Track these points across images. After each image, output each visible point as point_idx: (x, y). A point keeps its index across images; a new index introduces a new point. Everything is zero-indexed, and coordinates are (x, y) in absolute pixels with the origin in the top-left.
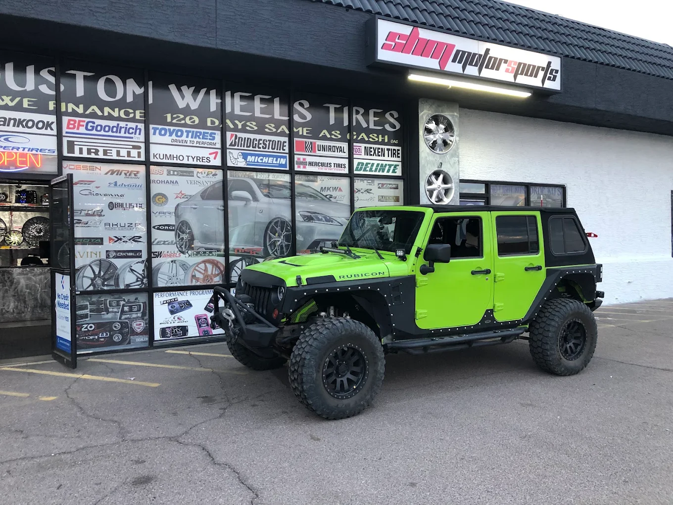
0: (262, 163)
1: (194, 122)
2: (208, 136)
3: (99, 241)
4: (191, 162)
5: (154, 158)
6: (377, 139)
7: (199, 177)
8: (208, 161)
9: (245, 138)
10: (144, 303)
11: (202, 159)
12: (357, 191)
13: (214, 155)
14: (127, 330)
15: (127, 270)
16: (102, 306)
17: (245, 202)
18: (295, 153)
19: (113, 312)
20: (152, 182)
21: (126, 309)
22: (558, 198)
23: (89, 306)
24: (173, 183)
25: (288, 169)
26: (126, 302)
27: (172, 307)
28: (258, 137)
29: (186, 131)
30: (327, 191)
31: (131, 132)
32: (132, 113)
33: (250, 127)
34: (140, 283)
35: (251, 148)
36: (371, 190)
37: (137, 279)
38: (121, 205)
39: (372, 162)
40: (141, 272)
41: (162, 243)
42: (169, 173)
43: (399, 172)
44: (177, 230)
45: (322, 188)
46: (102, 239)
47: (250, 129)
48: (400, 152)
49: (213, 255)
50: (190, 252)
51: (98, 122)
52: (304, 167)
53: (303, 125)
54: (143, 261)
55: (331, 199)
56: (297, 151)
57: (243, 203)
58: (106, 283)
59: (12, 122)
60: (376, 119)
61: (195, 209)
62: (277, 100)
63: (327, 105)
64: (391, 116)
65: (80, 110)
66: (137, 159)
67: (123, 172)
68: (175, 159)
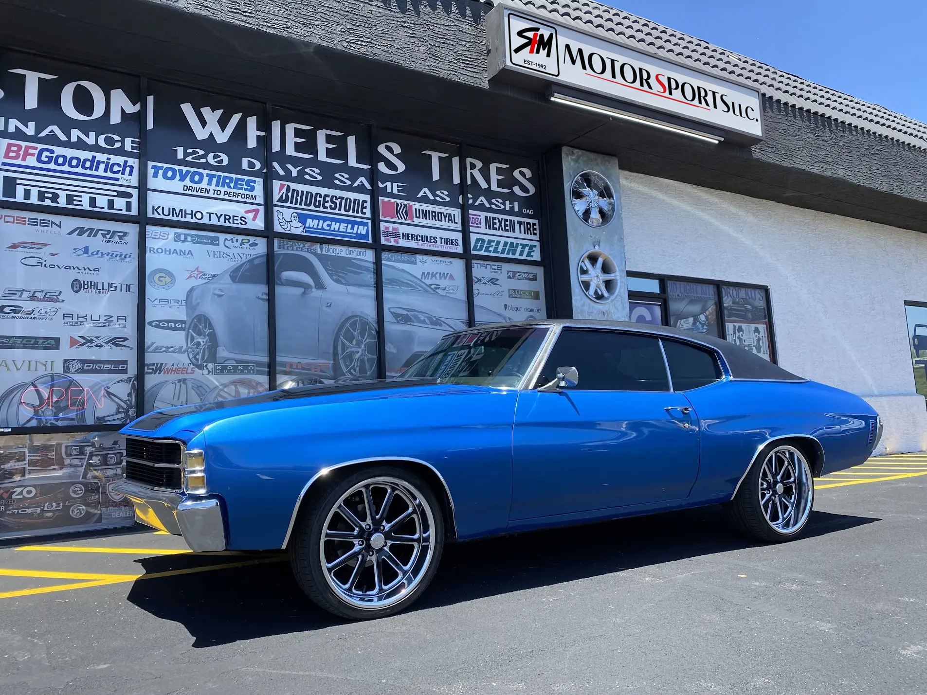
0: (329, 230)
1: (221, 162)
2: (243, 185)
3: (53, 344)
4: (214, 221)
5: (153, 214)
6: (502, 207)
7: (227, 247)
8: (243, 223)
9: (303, 192)
11: (234, 220)
12: (477, 280)
13: (253, 214)
14: (97, 496)
15: (102, 393)
16: (52, 455)
17: (303, 290)
18: (381, 218)
19: (71, 466)
20: (148, 250)
21: (95, 460)
22: (760, 305)
23: (28, 454)
24: (184, 254)
25: (370, 241)
26: (97, 449)
28: (324, 191)
29: (208, 175)
30: (431, 279)
32: (118, 141)
33: (311, 176)
34: (123, 415)
35: (312, 207)
36: (498, 280)
37: (119, 408)
38: (95, 285)
39: (496, 239)
40: (126, 398)
41: (163, 349)
42: (177, 238)
43: (536, 256)
44: (189, 329)
45: (423, 273)
46: (57, 340)
47: (311, 179)
48: (537, 227)
49: (249, 372)
50: (210, 366)
52: (396, 241)
53: (392, 179)
54: (130, 379)
55: (437, 290)
56: (383, 215)
57: (300, 290)
58: (61, 415)
60: (500, 177)
61: (220, 296)
62: (351, 141)
63: (428, 152)
64: (523, 174)
65: (30, 130)
66: (124, 212)
67: (100, 232)
68: (189, 216)
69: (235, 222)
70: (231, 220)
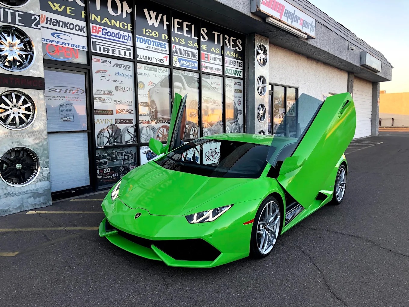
0: (187, 65)
1: (156, 35)
2: (163, 46)
3: (111, 112)
4: (155, 62)
6: (233, 56)
7: (159, 72)
9: (179, 49)
10: (135, 153)
12: (226, 85)
13: (166, 58)
14: (127, 171)
15: (126, 132)
16: (114, 156)
17: (179, 90)
18: (202, 60)
19: (119, 160)
21: (126, 157)
23: (107, 156)
24: (147, 75)
25: (198, 70)
26: (126, 153)
27: (148, 156)
28: (185, 48)
29: (153, 41)
30: (214, 85)
31: (125, 39)
32: (126, 25)
34: (133, 140)
35: (182, 56)
37: (131, 138)
38: (122, 88)
39: (231, 69)
40: (133, 134)
41: (143, 114)
42: (145, 67)
43: (242, 77)
44: (150, 106)
45: (212, 83)
46: (112, 111)
47: (182, 43)
48: (242, 64)
49: (166, 123)
50: (156, 121)
51: (109, 29)
52: (205, 70)
53: (204, 43)
54: (134, 126)
55: (216, 90)
58: (115, 141)
59: (61, 23)
60: (233, 43)
61: (158, 92)
62: (193, 26)
63: (214, 32)
64: (239, 42)
65: (99, 20)
66: (129, 57)
67: (123, 66)
68: (148, 59)
69: (161, 62)
70: (160, 61)
